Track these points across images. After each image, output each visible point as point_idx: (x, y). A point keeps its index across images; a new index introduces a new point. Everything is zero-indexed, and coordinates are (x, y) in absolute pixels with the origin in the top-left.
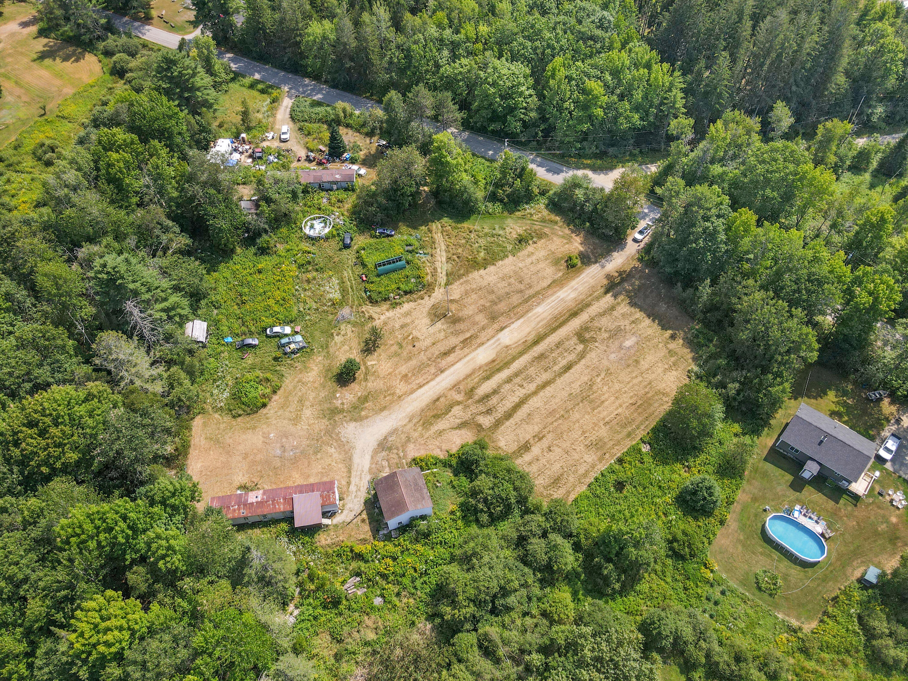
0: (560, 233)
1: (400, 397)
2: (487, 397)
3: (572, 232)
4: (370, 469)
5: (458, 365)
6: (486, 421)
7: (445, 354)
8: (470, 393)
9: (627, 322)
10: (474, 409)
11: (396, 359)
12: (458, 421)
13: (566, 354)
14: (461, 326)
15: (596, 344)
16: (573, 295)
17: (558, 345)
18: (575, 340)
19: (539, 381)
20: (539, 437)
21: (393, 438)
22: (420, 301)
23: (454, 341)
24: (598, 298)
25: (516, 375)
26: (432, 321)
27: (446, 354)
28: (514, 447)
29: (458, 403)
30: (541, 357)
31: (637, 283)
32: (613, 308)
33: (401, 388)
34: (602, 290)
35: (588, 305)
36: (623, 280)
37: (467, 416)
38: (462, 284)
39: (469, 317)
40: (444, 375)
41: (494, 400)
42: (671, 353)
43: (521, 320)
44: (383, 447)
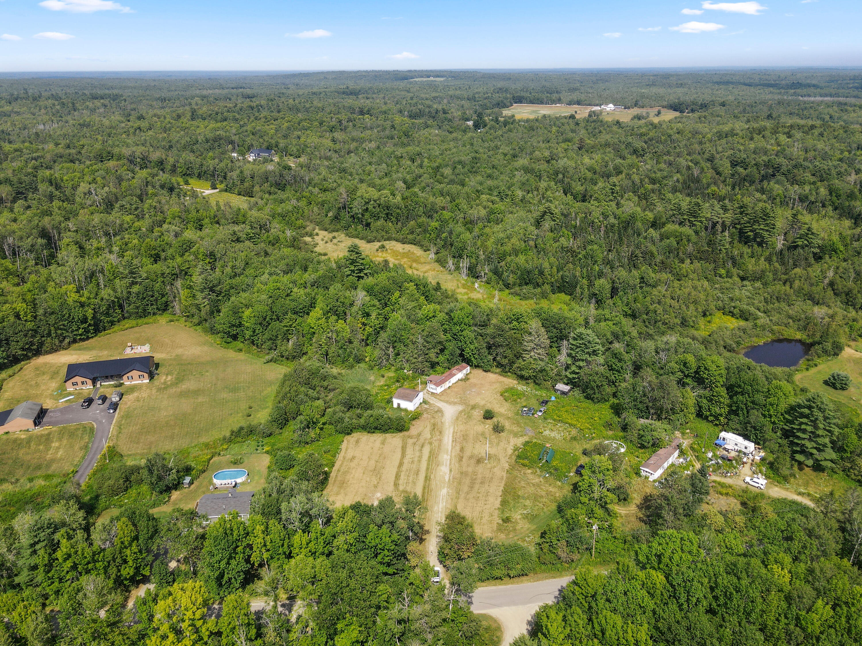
1: (457, 425)
6: (410, 441)
10: (422, 440)
11: (480, 433)
12: (423, 434)
13: (405, 481)
14: (473, 461)
16: (436, 508)
17: (414, 482)
19: (405, 464)
20: (381, 448)
21: (440, 415)
22: (508, 457)
23: (467, 454)
25: (419, 461)
26: (489, 454)
29: (431, 438)
39: (475, 466)
40: (450, 440)
41: (418, 448)
43: (447, 480)
44: (440, 411)
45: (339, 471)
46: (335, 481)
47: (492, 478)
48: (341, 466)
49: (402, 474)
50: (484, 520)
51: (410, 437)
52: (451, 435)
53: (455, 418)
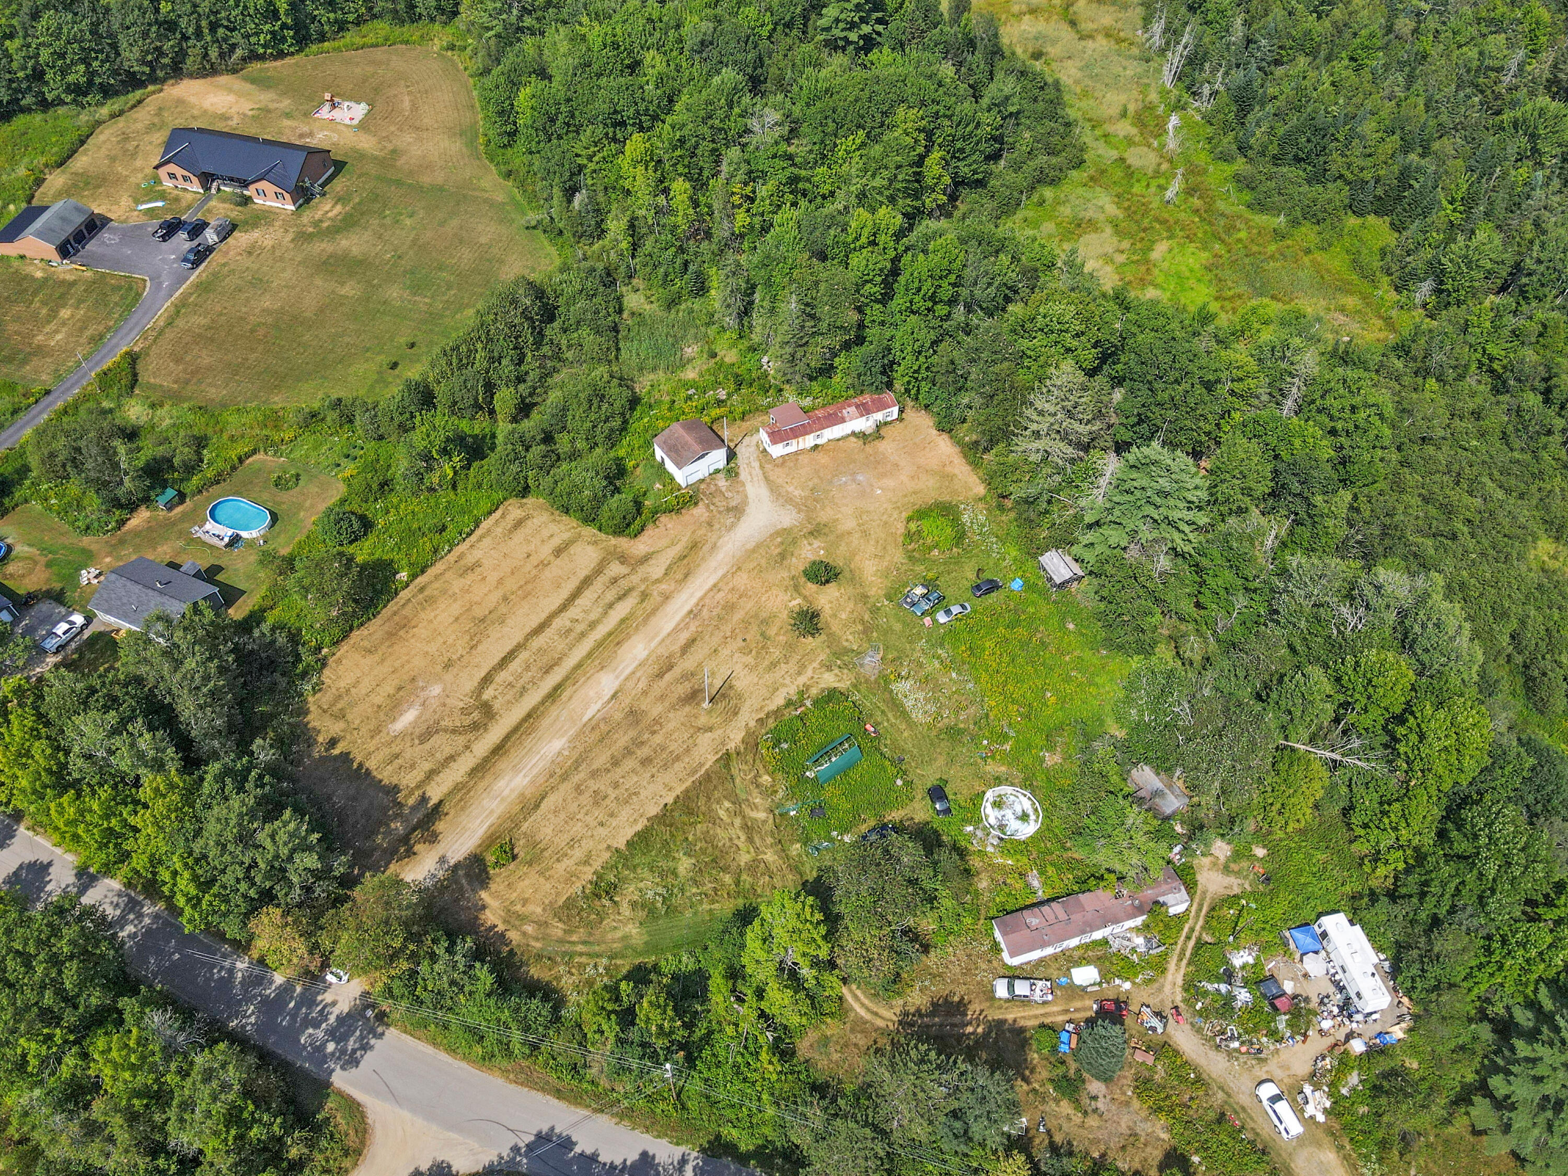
0: (529, 929)
1: (739, 568)
2: (621, 597)
3: (503, 935)
4: (743, 485)
5: (669, 627)
6: (616, 569)
8: (644, 596)
9: (408, 754)
10: (635, 579)
11: (764, 615)
12: (651, 562)
13: (511, 679)
14: (683, 689)
15: (461, 705)
16: (501, 783)
17: (524, 691)
18: (497, 705)
19: (549, 632)
20: (543, 565)
21: (728, 522)
22: (762, 715)
23: (688, 664)
24: (457, 788)
25: (583, 635)
26: (731, 687)
27: (692, 642)
28: (575, 549)
29: (658, 581)
30: (549, 668)
31: (379, 839)
32: (431, 775)
33: (742, 580)
34: (447, 808)
35: (474, 771)
36: (405, 840)
37: (642, 570)
38: (701, 765)
39: (673, 707)
40: (687, 608)
41: (610, 596)
42: (341, 716)
43: (585, 719)
44: (738, 511)
45: (422, 589)
46: (395, 613)
47: (678, 758)
48: (437, 577)
49: (523, 656)
50: (560, 868)
51: (623, 559)
52: (699, 594)
53: (750, 546)
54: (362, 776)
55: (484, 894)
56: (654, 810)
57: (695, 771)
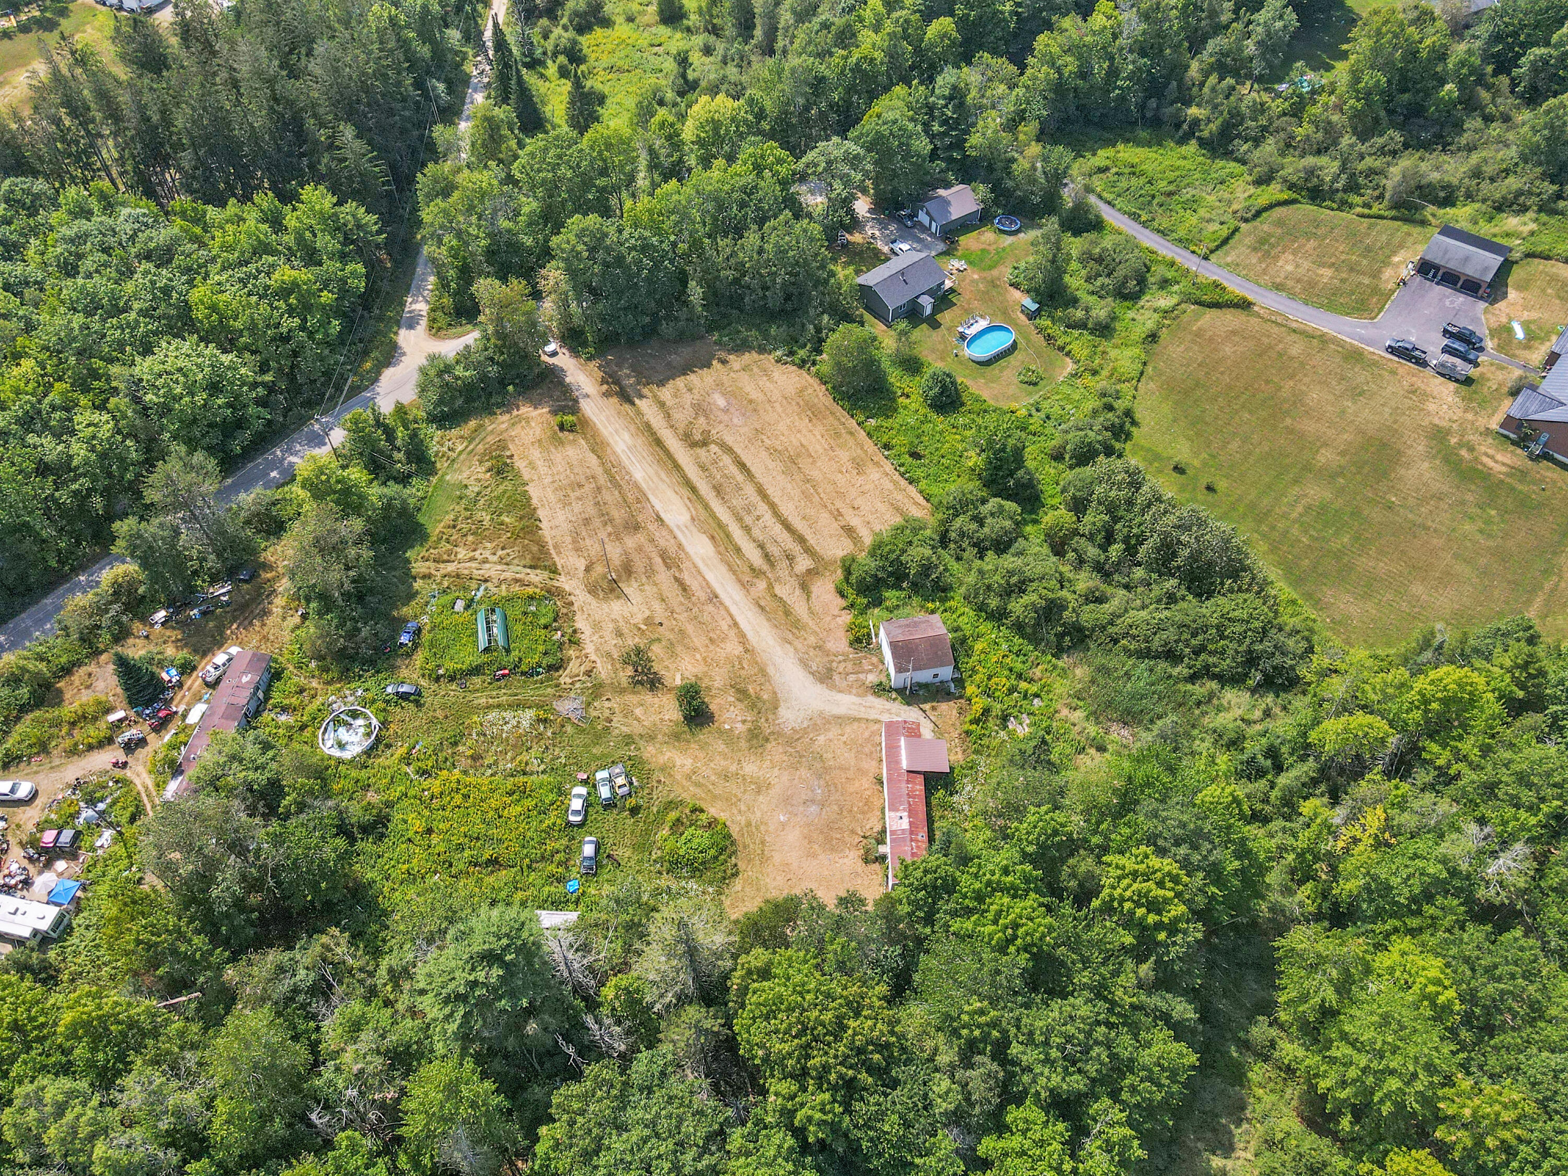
0: (504, 426)
1: (747, 651)
2: (767, 556)
3: (509, 412)
4: (858, 695)
5: (710, 577)
6: (804, 563)
7: (685, 590)
8: (756, 573)
9: (688, 396)
10: (782, 573)
11: (679, 649)
12: (798, 592)
14: (639, 565)
15: (714, 432)
16: (626, 436)
18: (700, 451)
19: (755, 498)
20: (838, 515)
21: (813, 664)
22: (576, 607)
24: (639, 413)
25: (740, 520)
26: (618, 597)
27: (684, 588)
28: (846, 542)
29: (770, 587)
30: (718, 490)
31: (626, 371)
32: (661, 404)
34: (627, 407)
35: (648, 426)
36: (617, 382)
37: (792, 582)
38: (559, 552)
39: (626, 554)
40: (723, 596)
41: (773, 550)
42: (746, 369)
44: (825, 677)
45: (850, 432)
49: (740, 477)
50: (536, 451)
51: (814, 572)
53: (771, 670)
54: (686, 369)
55: (546, 410)
56: (541, 513)
57: (555, 547)
